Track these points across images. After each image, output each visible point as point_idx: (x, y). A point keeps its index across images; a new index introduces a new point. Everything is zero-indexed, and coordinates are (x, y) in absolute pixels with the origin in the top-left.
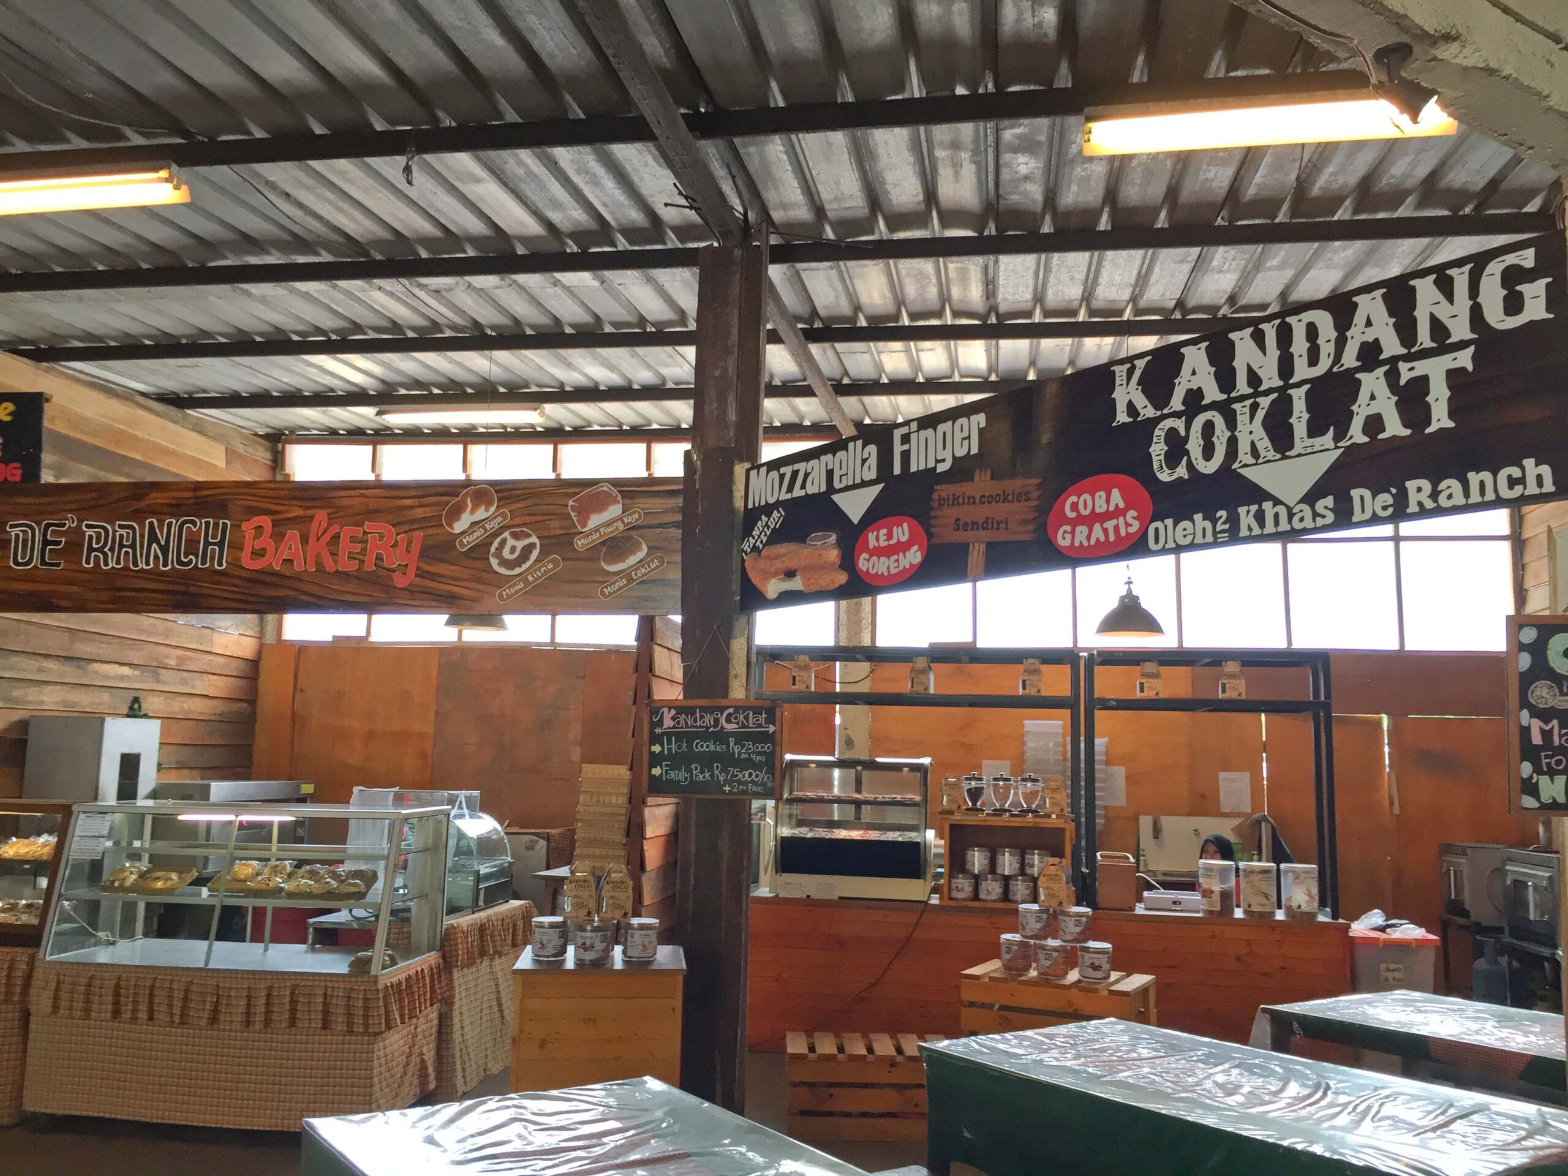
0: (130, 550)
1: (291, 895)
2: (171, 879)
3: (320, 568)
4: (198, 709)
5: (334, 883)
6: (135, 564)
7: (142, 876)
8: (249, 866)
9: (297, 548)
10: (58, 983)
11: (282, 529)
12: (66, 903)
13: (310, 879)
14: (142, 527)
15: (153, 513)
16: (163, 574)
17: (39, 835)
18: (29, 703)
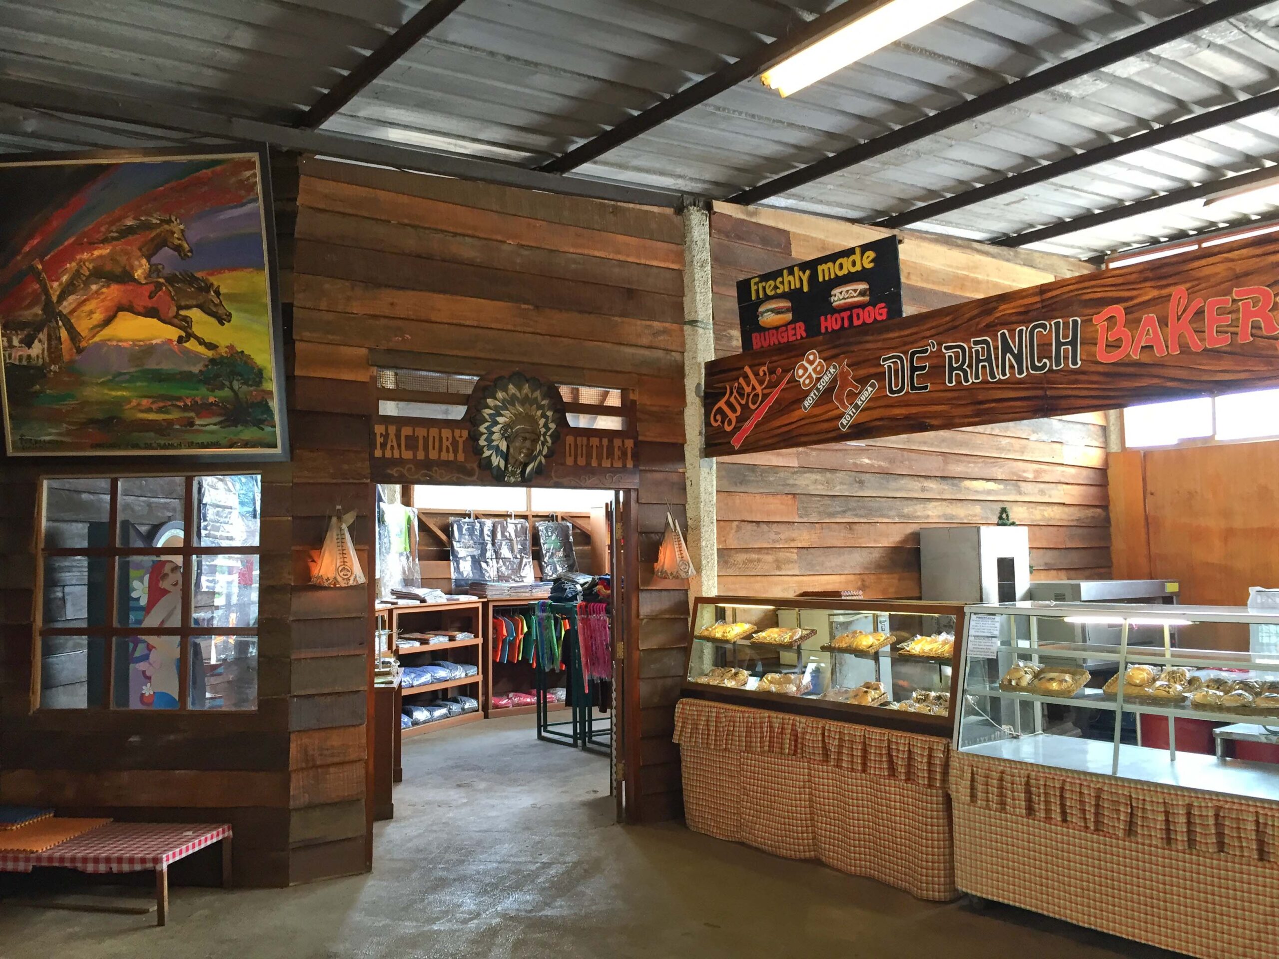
0: (986, 364)
1: (1197, 706)
2: (1066, 681)
3: (1185, 350)
4: (1058, 517)
5: (1249, 697)
6: (993, 376)
7: (1037, 675)
8: (1143, 670)
9: (1155, 332)
10: (972, 773)
11: (1136, 315)
12: (969, 697)
13: (1218, 689)
14: (995, 340)
15: (1004, 324)
16: (1021, 382)
17: (939, 633)
18: (918, 517)
